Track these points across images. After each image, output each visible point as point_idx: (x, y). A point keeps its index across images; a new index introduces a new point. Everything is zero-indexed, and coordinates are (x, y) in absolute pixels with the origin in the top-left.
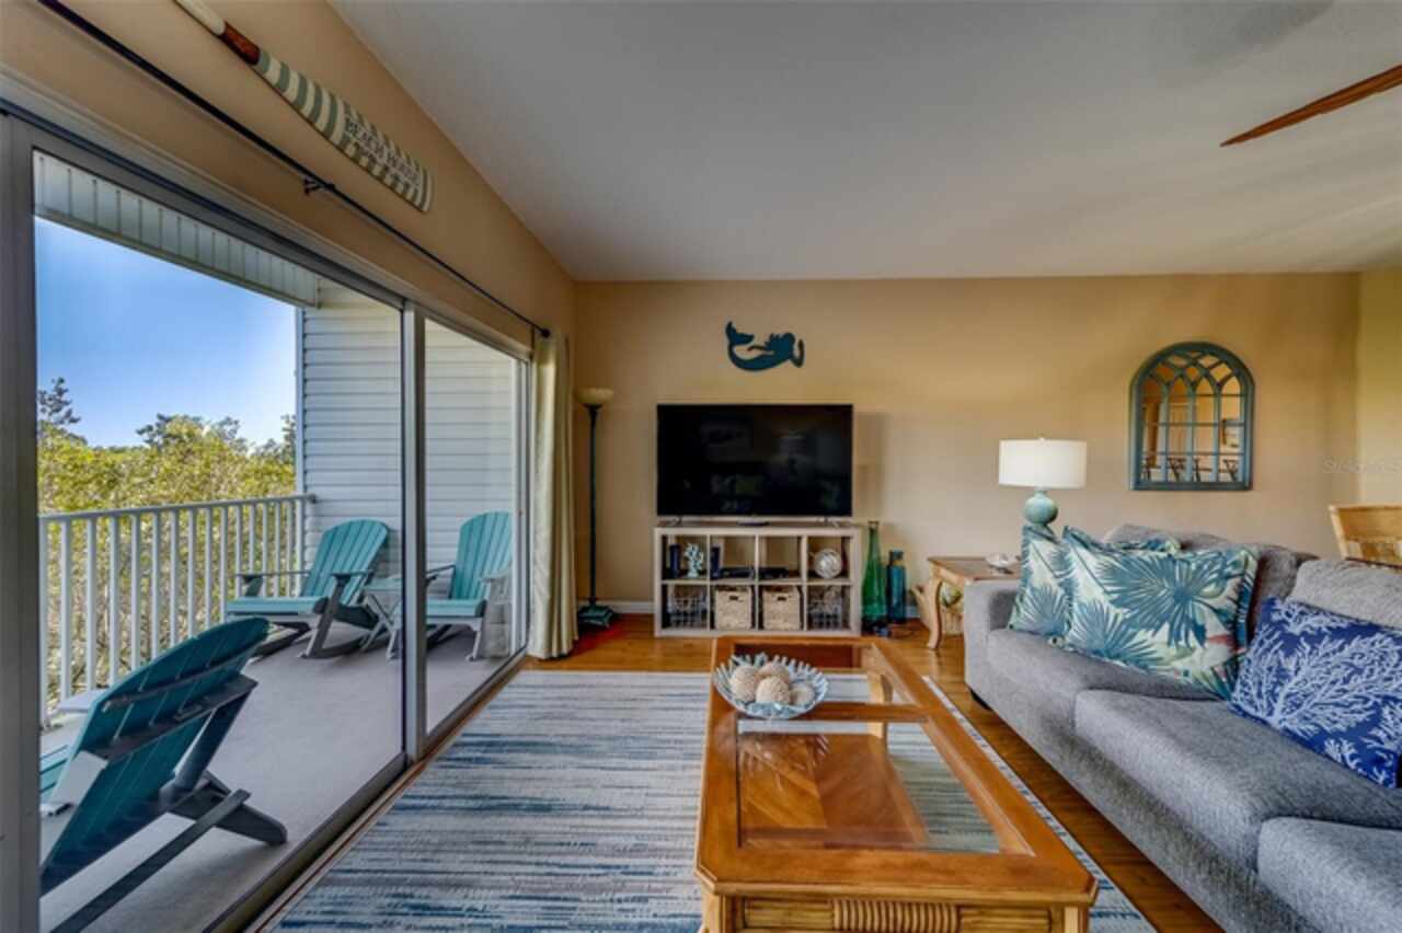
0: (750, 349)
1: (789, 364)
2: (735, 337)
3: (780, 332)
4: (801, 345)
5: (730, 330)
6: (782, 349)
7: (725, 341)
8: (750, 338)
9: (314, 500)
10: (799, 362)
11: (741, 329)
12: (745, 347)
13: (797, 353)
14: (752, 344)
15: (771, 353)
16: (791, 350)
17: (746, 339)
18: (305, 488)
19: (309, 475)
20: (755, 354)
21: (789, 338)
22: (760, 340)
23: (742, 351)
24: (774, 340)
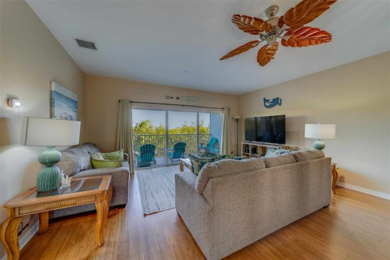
0: (269, 103)
1: (278, 105)
2: (266, 101)
3: (275, 98)
4: (281, 100)
5: (264, 99)
6: (276, 102)
7: (263, 102)
8: (269, 100)
9: (211, 135)
10: (280, 104)
11: (267, 99)
12: (267, 103)
13: (280, 102)
14: (269, 102)
15: (273, 103)
16: (278, 101)
19: (211, 131)
20: (270, 104)
21: (278, 98)
23: (267, 104)
24: (274, 100)
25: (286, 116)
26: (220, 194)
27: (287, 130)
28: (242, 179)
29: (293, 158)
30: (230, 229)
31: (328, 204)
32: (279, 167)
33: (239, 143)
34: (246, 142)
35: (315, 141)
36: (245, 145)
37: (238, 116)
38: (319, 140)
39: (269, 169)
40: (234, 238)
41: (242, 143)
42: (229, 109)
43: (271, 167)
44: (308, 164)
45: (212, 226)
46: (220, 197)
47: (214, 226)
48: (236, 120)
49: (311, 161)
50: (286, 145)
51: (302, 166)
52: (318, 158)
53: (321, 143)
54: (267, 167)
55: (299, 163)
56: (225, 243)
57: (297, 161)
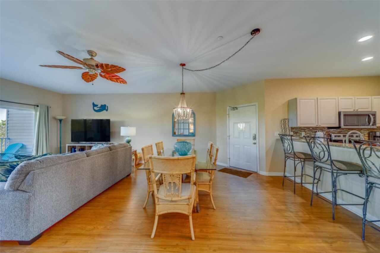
0: (97, 108)
1: (105, 111)
2: (94, 105)
3: (103, 104)
4: (107, 107)
5: (93, 104)
6: (104, 108)
7: (92, 106)
8: (97, 105)
9: (9, 139)
10: (107, 110)
11: (95, 103)
12: (96, 107)
13: (106, 108)
15: (101, 108)
16: (105, 108)
17: (96, 106)
18: (7, 137)
19: (8, 134)
20: (98, 109)
21: (105, 105)
22: (99, 106)
23: (95, 108)
24: (102, 106)
25: (111, 120)
26: (42, 181)
27: (111, 131)
28: (65, 166)
29: (108, 149)
30: (52, 206)
31: (129, 173)
32: (97, 155)
33: (62, 146)
34: (71, 144)
35: (126, 137)
36: (70, 146)
37: (63, 116)
38: (128, 137)
39: (89, 157)
40: (56, 212)
41: (67, 145)
42: (48, 107)
43: (91, 156)
44: (117, 151)
45: (33, 208)
46: (42, 183)
47: (34, 208)
48: (59, 121)
49: (119, 149)
50: (111, 142)
51: (113, 153)
52: (125, 147)
53: (129, 138)
54: (87, 157)
55: (112, 151)
56: (47, 218)
57: (111, 150)
